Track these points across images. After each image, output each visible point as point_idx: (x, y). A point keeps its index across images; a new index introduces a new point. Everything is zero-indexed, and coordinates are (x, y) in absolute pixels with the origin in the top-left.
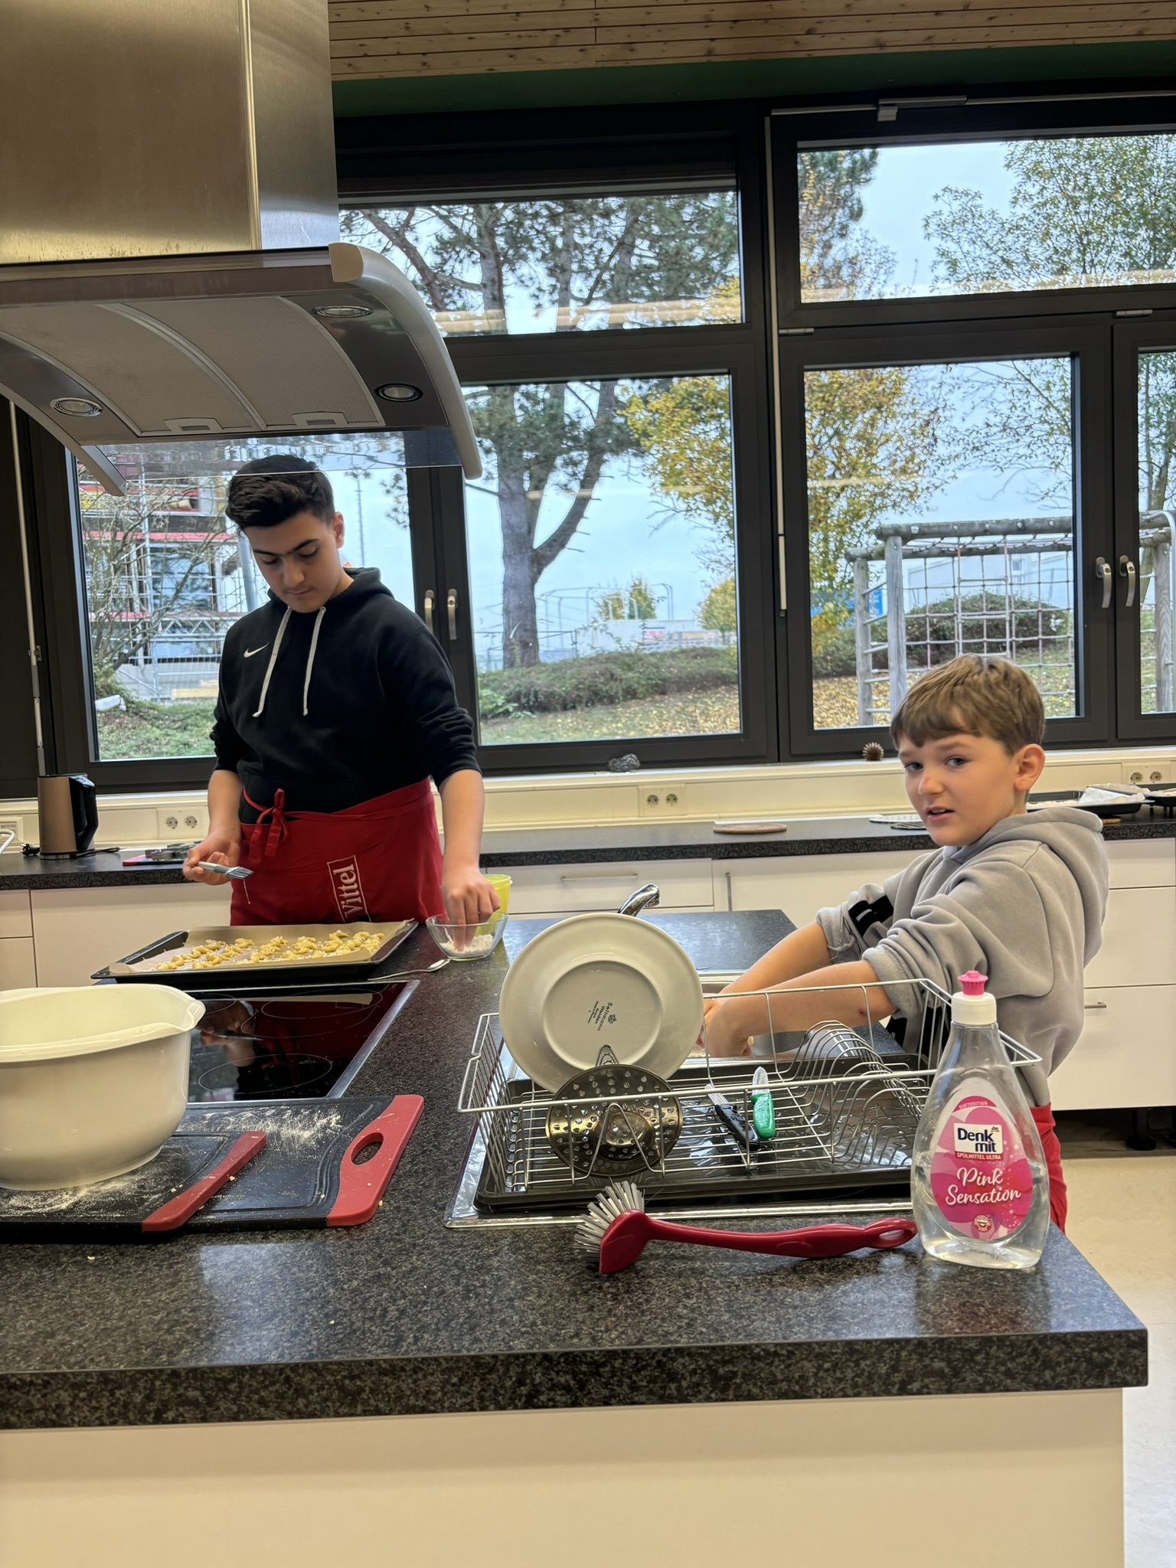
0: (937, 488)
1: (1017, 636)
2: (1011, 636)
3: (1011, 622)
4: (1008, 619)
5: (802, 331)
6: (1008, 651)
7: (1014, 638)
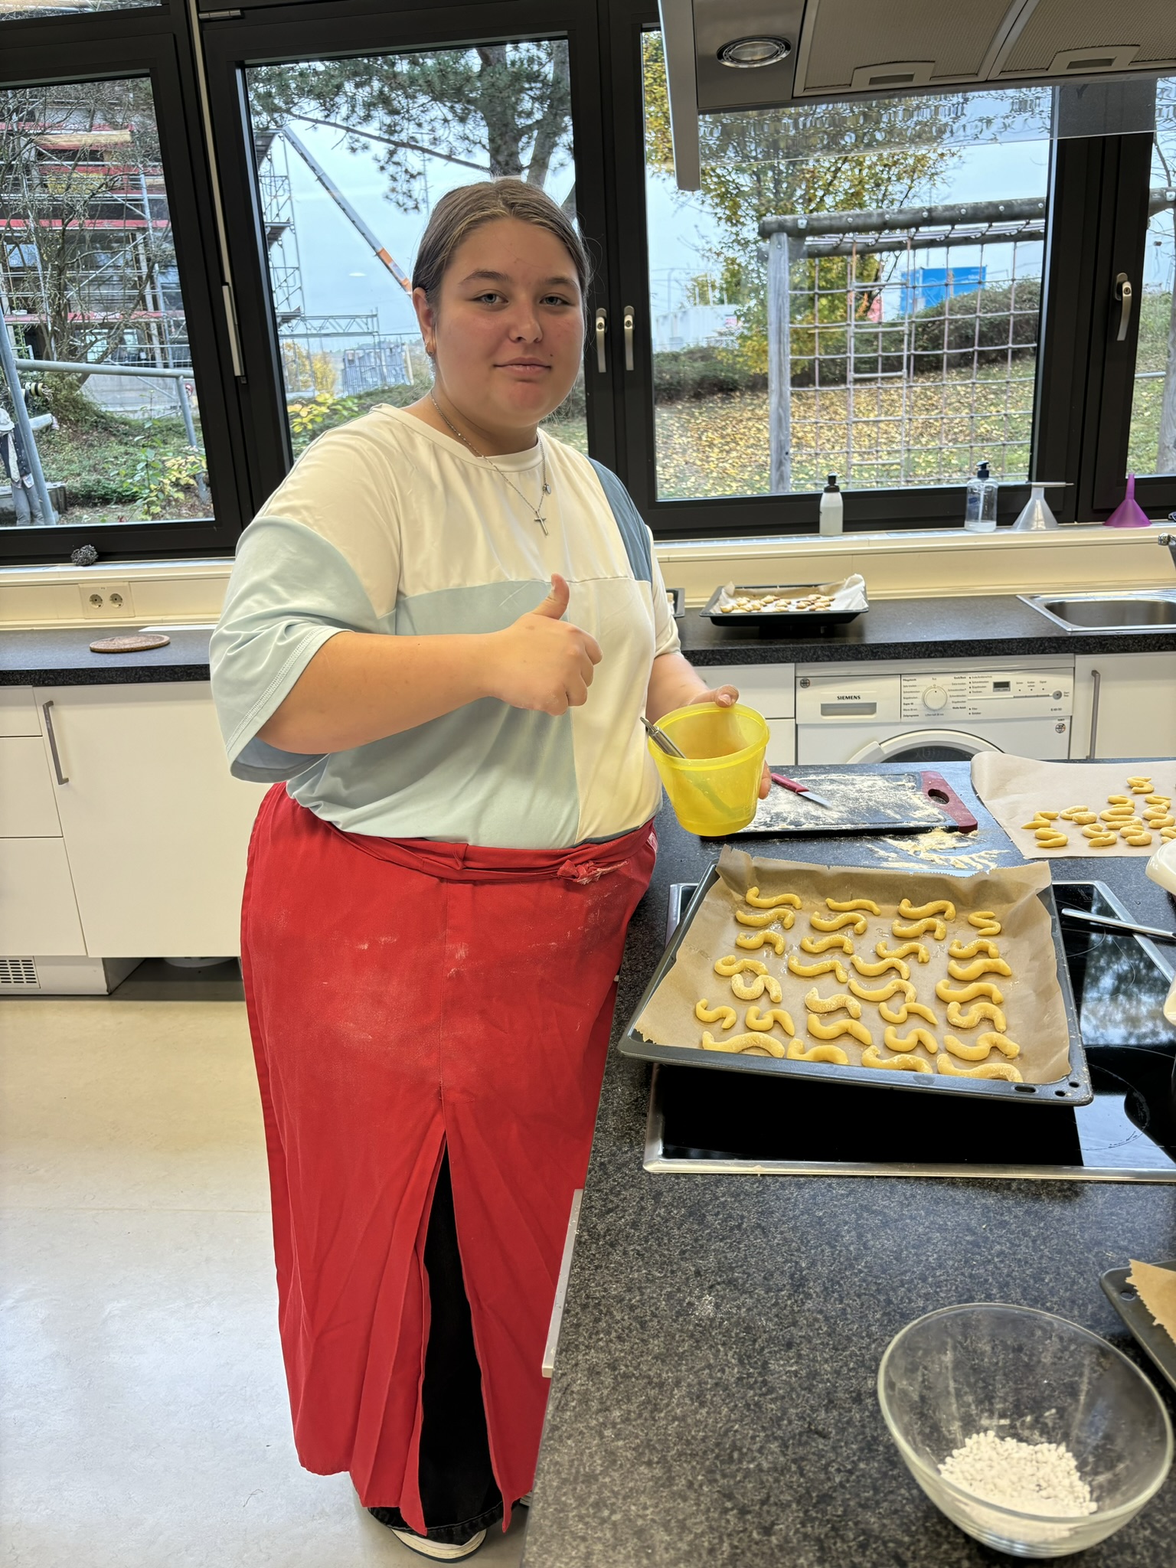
0: (953, 155)
1: (916, 349)
2: (909, 350)
3: (910, 335)
4: (907, 332)
5: (225, 14)
6: (905, 370)
7: (913, 352)
